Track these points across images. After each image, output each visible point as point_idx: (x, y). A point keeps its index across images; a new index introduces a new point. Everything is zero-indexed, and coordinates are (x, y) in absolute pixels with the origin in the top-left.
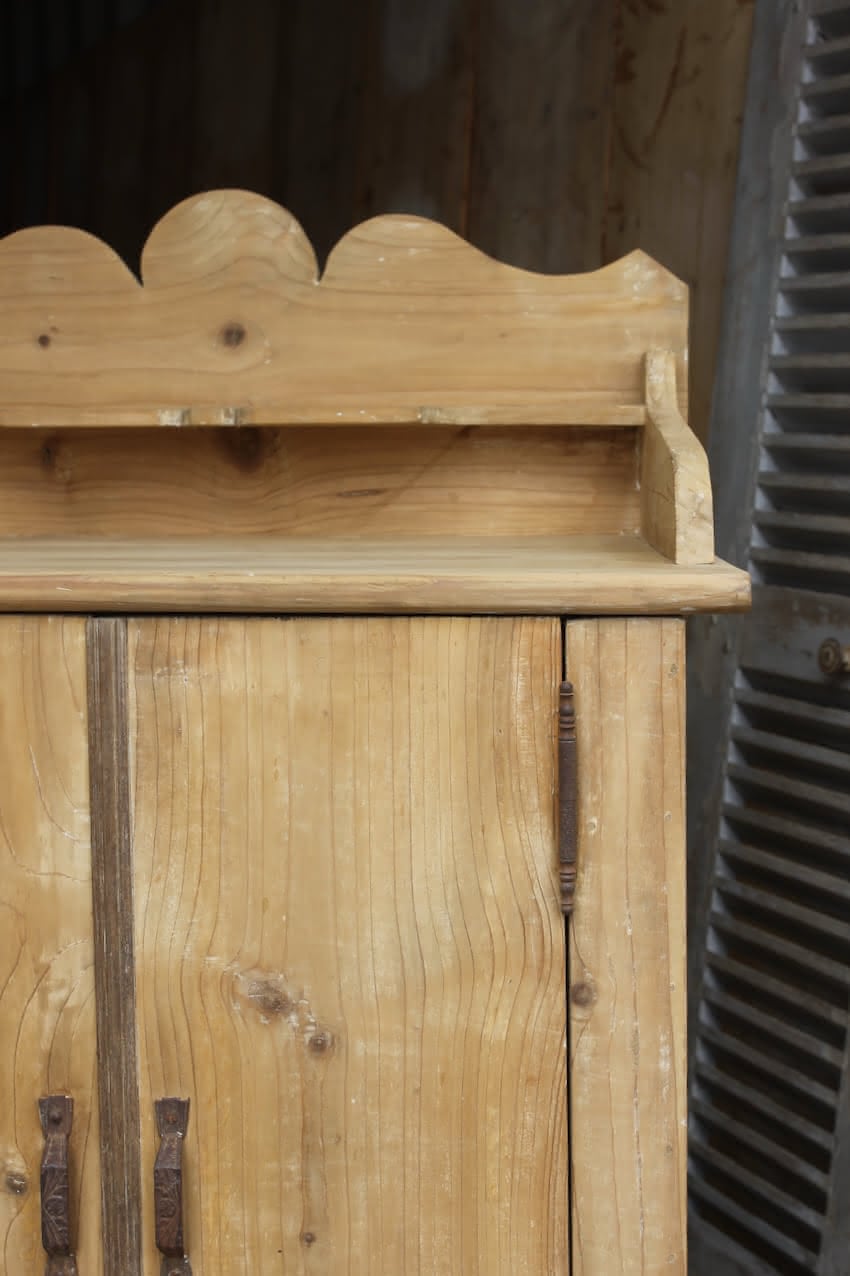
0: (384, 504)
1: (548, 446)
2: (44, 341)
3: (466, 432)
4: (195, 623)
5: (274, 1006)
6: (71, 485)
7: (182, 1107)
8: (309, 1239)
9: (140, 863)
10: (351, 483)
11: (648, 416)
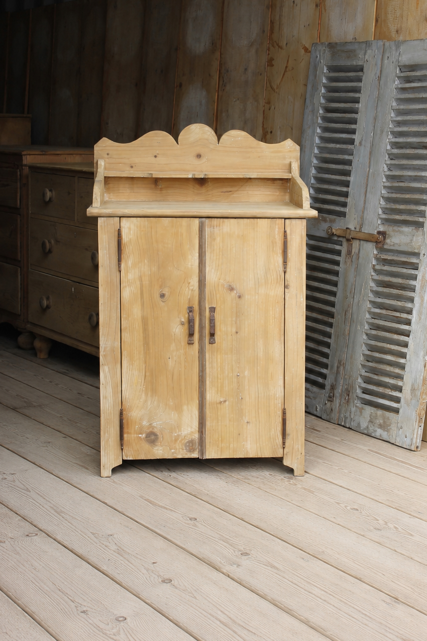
0: (232, 194)
1: (270, 181)
2: (156, 156)
3: (250, 179)
4: (219, 219)
5: (231, 289)
6: (161, 189)
7: (214, 308)
8: (237, 333)
9: (207, 263)
10: (225, 190)
11: (292, 176)
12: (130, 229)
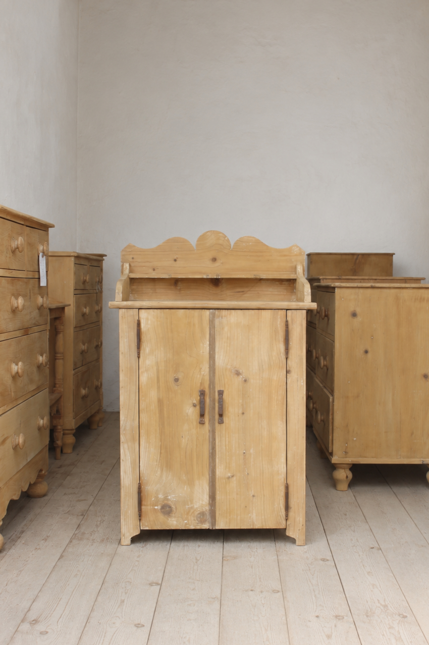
0: (244, 294)
1: (277, 283)
2: (175, 260)
3: (261, 280)
4: (226, 310)
5: (238, 373)
6: (180, 290)
7: (222, 391)
8: (243, 413)
9: (217, 350)
10: (238, 290)
11: (297, 276)
12: (147, 319)
